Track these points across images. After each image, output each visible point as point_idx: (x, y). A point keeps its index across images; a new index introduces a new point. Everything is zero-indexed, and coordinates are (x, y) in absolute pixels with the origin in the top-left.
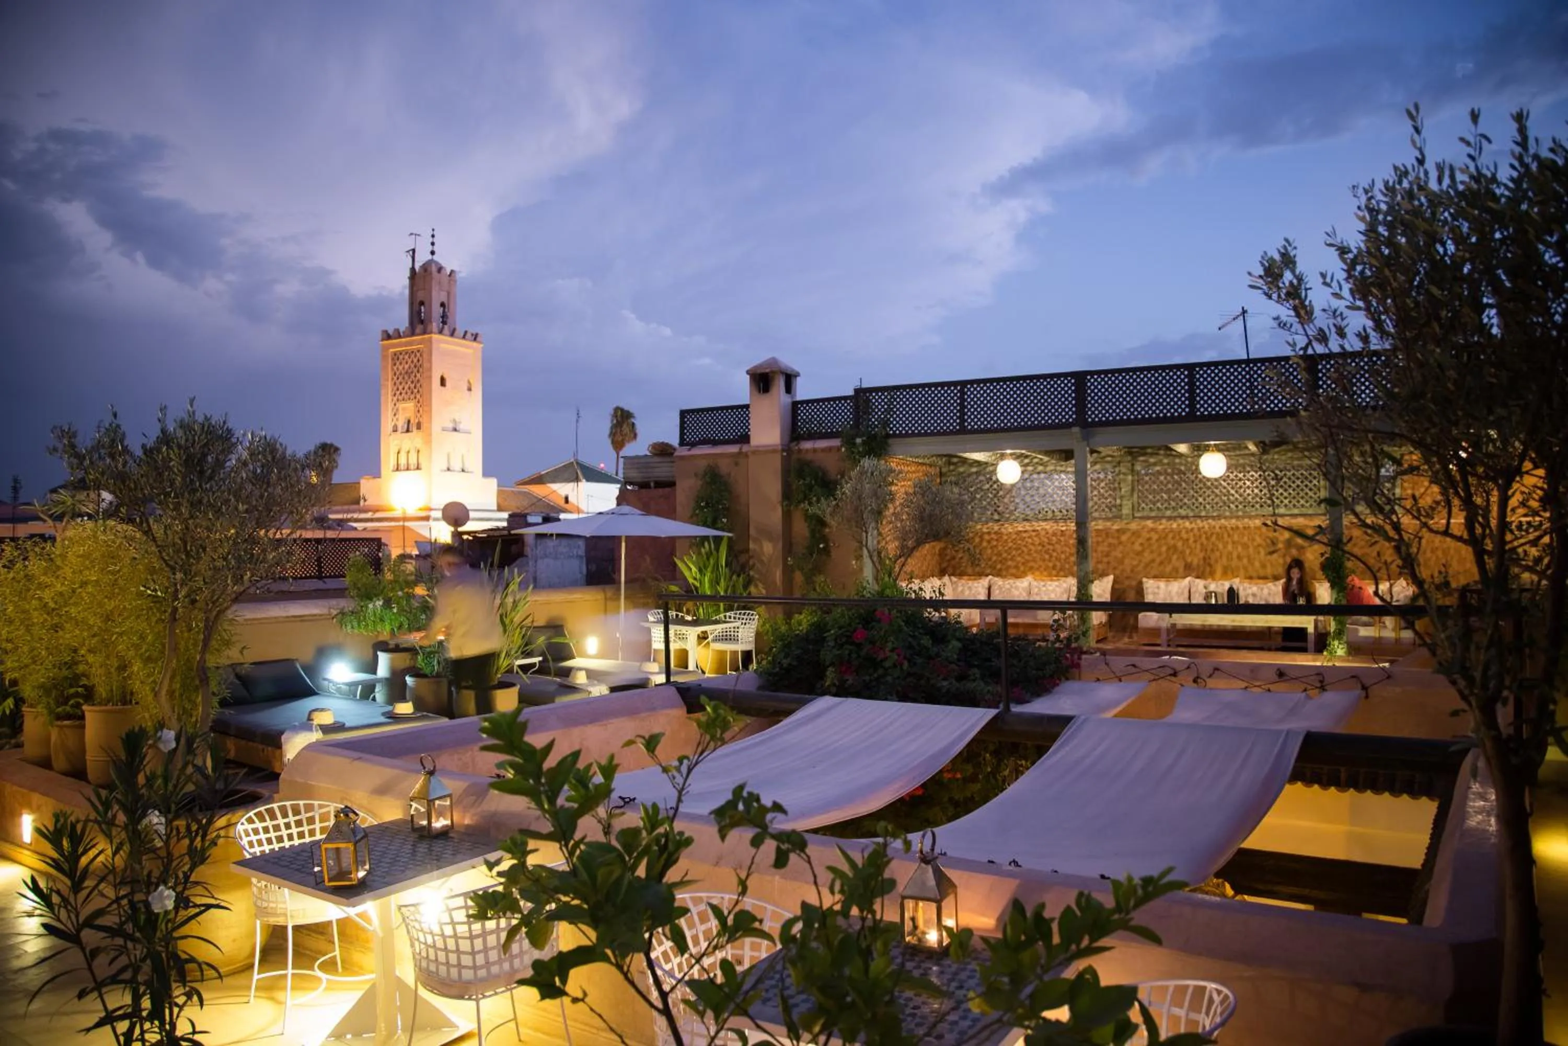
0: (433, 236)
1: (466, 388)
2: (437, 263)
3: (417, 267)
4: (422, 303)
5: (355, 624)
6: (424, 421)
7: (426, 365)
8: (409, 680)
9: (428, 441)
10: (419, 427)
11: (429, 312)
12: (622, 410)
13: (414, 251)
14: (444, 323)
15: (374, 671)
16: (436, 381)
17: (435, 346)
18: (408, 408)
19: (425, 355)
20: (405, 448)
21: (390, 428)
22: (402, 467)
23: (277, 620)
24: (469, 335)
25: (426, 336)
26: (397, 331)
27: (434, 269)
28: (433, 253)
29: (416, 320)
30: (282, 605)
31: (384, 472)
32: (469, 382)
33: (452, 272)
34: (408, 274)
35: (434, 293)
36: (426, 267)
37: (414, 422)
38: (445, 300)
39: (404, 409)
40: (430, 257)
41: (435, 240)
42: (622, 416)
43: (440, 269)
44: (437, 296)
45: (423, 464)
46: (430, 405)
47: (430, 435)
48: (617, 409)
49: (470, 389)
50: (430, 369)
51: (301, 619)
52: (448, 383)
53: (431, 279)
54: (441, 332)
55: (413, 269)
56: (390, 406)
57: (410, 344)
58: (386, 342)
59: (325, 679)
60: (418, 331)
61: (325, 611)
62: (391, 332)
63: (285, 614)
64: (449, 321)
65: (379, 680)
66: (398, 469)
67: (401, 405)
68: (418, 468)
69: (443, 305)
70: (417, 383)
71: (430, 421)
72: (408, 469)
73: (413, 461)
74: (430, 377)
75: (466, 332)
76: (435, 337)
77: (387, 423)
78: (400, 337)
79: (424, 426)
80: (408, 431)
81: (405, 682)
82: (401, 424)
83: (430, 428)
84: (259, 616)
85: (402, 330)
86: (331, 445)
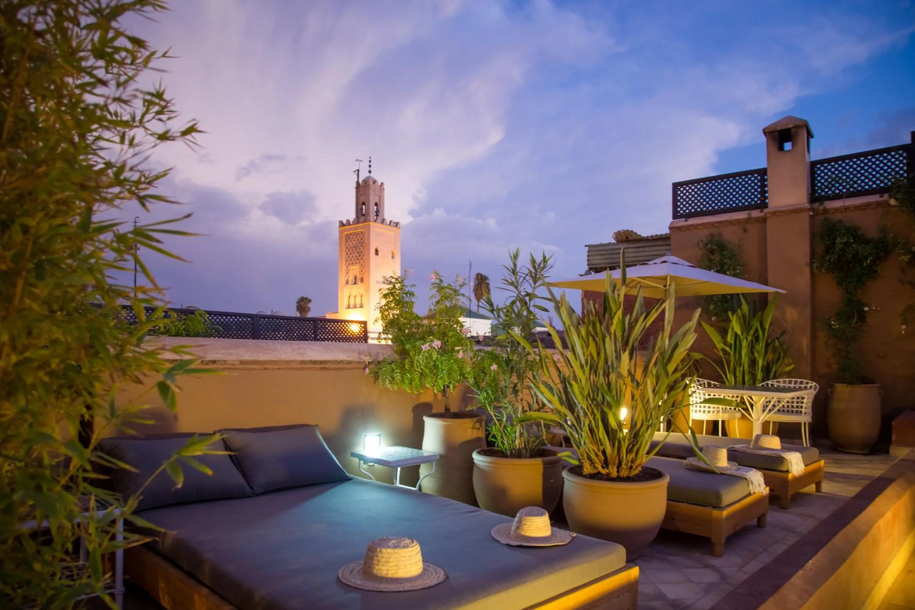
0: (370, 161)
1: (390, 256)
2: (373, 178)
3: (360, 181)
4: (364, 204)
5: (398, 377)
6: (365, 277)
7: (366, 242)
8: (477, 458)
9: (368, 290)
10: (362, 280)
11: (368, 209)
12: (481, 275)
13: (358, 170)
14: (377, 215)
15: (418, 445)
16: (373, 252)
17: (372, 229)
18: (355, 269)
19: (366, 236)
20: (354, 293)
21: (344, 282)
22: (351, 306)
23: (288, 366)
24: (392, 223)
25: (367, 223)
26: (348, 221)
27: (371, 182)
28: (370, 172)
29: (360, 214)
30: (296, 344)
31: (340, 310)
32: (393, 254)
33: (382, 183)
34: (355, 185)
35: (371, 197)
36: (366, 181)
37: (359, 277)
38: (377, 201)
39: (353, 270)
40: (368, 174)
41: (371, 164)
42: (481, 279)
43: (375, 182)
44: (373, 199)
45: (364, 305)
46: (369, 267)
47: (369, 286)
48: (478, 275)
49: (393, 257)
50: (369, 244)
51: (322, 365)
52: (380, 253)
53: (369, 189)
54: (375, 221)
55: (358, 182)
56: (344, 267)
57: (356, 229)
58: (342, 228)
59: (354, 455)
60: (361, 220)
61: (353, 357)
62: (345, 222)
63: (299, 358)
64: (380, 214)
65: (427, 460)
66: (349, 307)
67: (351, 268)
68: (361, 307)
69: (376, 204)
70: (360, 253)
71: (369, 277)
72: (355, 307)
73: (358, 302)
74: (369, 249)
75: (391, 221)
76: (372, 224)
77: (342, 279)
78: (350, 224)
79: (365, 280)
80: (355, 283)
81: (471, 462)
82: (351, 279)
83: (369, 281)
84: (263, 357)
85: (351, 220)
86: (307, 298)
